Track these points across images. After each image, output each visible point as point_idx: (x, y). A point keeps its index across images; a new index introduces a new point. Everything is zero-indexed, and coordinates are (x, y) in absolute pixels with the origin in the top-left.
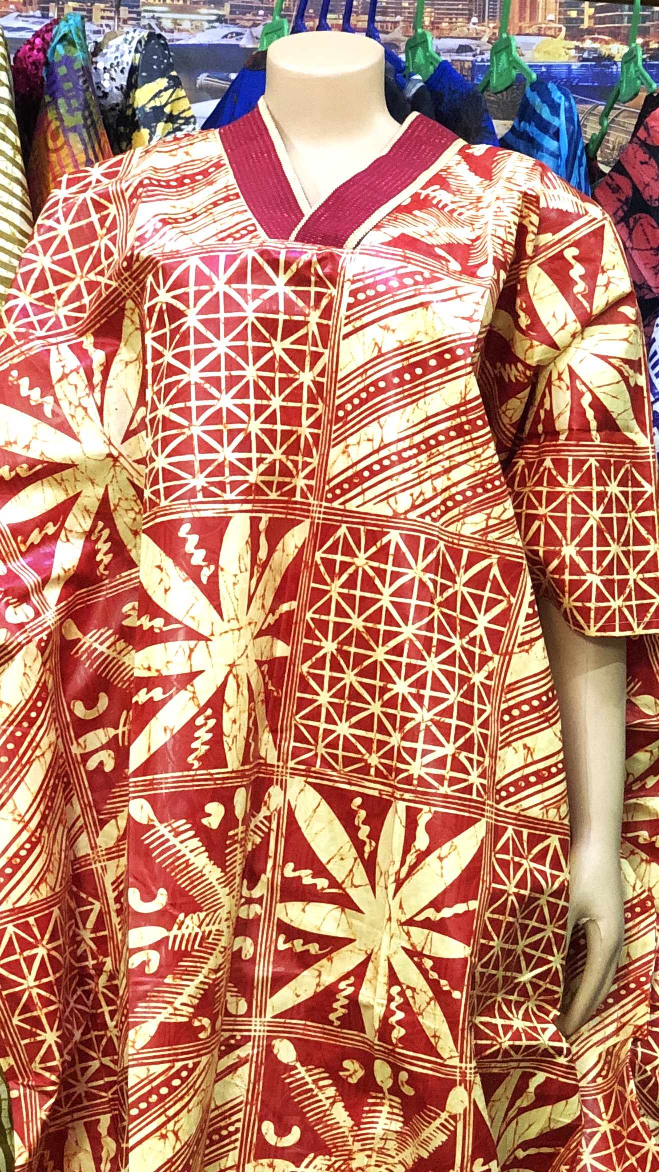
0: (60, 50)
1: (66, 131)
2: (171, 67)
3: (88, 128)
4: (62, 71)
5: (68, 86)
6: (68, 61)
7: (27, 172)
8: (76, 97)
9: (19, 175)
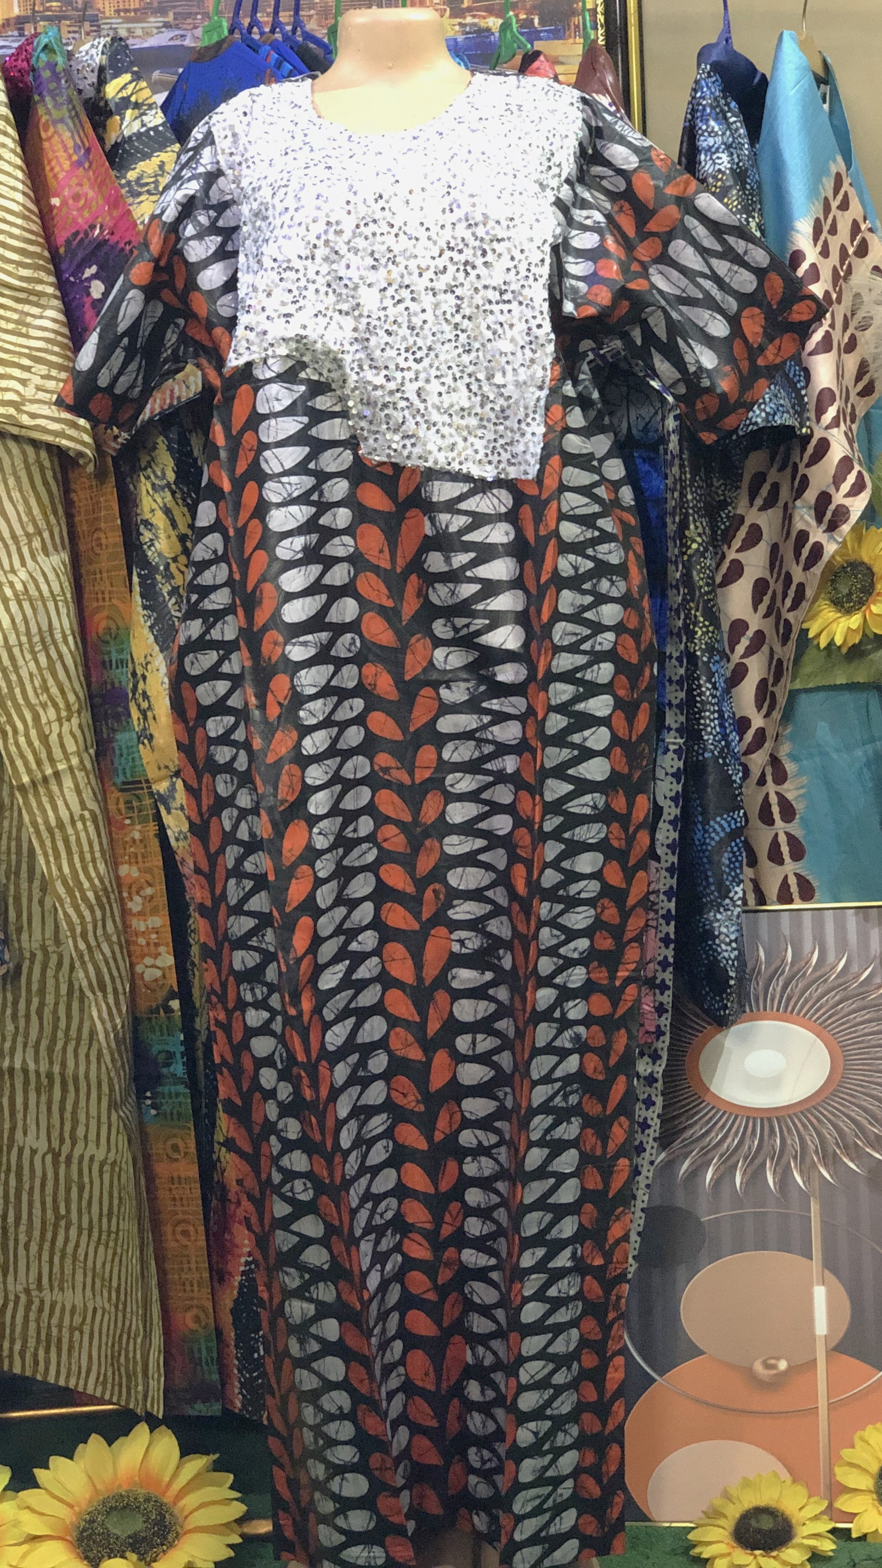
0: (43, 57)
1: (55, 122)
2: (132, 63)
3: (72, 118)
4: (46, 74)
5: (52, 86)
6: (51, 66)
7: (26, 161)
8: (60, 94)
9: (19, 162)
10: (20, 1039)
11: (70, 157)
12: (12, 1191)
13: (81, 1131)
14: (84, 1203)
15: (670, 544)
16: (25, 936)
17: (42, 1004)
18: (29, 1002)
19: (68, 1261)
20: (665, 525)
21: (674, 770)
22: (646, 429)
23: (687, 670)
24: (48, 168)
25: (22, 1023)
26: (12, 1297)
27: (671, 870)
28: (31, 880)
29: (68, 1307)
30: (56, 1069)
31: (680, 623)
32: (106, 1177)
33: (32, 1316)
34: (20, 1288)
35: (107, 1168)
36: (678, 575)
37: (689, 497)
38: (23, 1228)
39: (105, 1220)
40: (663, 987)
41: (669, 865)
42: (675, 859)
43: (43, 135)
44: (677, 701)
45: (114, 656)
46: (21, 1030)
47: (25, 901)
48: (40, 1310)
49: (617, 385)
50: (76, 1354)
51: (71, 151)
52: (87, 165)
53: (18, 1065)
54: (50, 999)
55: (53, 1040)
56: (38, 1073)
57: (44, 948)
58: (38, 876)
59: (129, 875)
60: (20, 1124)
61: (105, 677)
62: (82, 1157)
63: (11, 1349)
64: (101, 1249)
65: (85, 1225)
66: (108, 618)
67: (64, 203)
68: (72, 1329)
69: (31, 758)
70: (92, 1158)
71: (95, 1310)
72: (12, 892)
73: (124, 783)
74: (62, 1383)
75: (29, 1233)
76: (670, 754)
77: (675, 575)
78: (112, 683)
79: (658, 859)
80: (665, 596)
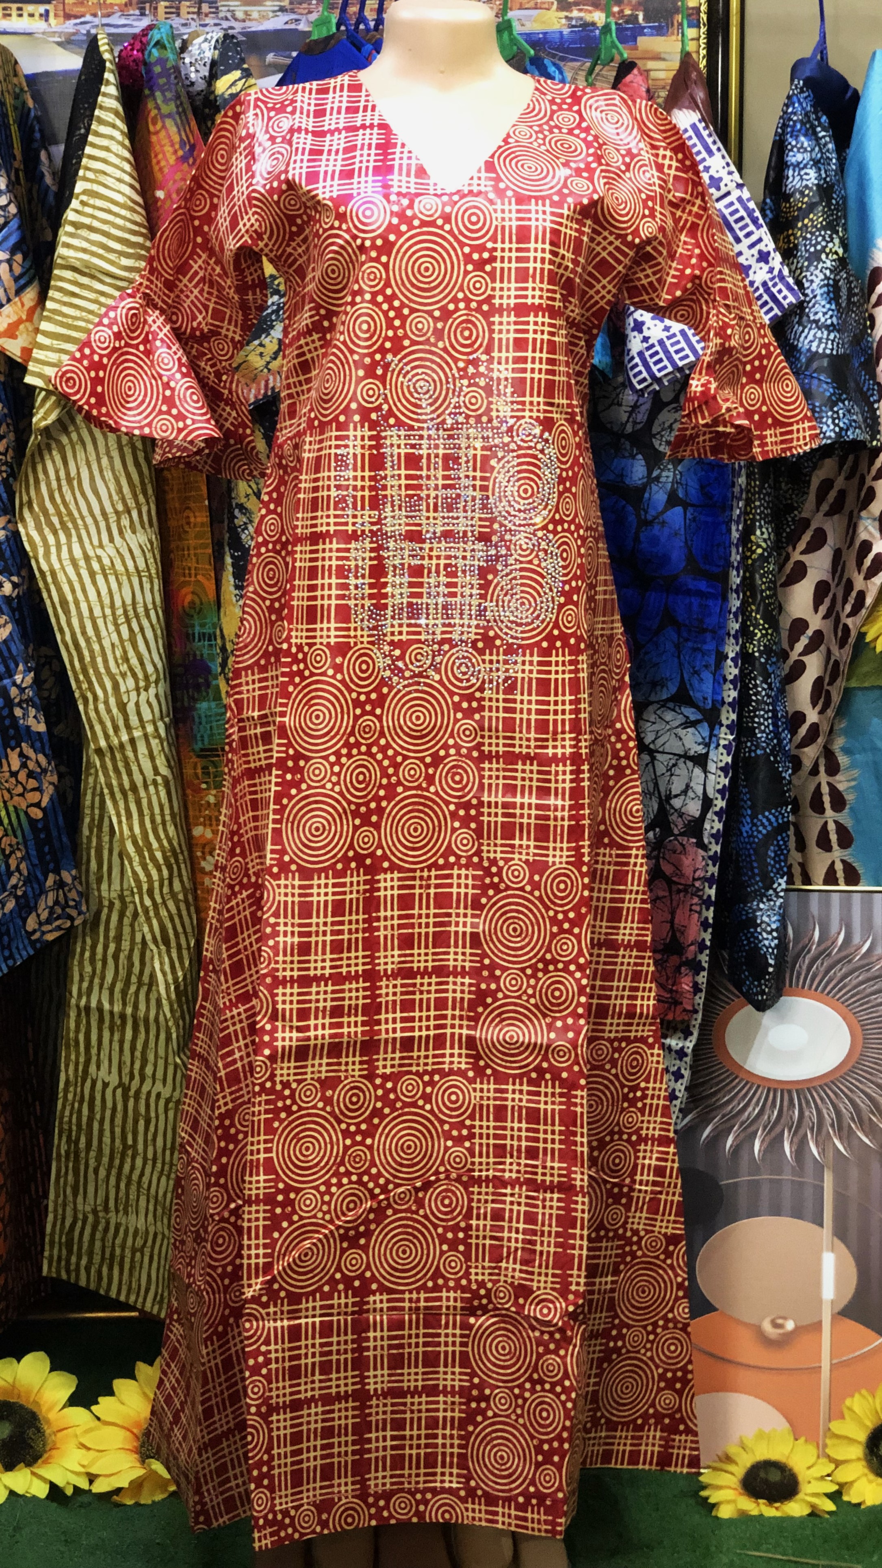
0: (155, 53)
1: (163, 117)
2: (243, 61)
3: (179, 113)
4: (157, 69)
5: (162, 81)
6: (162, 61)
7: (134, 151)
8: (169, 90)
9: (127, 155)
10: (97, 981)
11: (175, 152)
12: (84, 1119)
13: (149, 1070)
14: (150, 1137)
15: (734, 550)
16: (104, 886)
17: (118, 950)
18: (106, 947)
19: (133, 1188)
20: (729, 531)
21: (724, 764)
23: (742, 670)
24: (154, 161)
25: (99, 965)
26: (81, 1216)
27: (714, 858)
29: (131, 1230)
30: (129, 1010)
31: (738, 625)
32: (171, 1114)
33: (98, 1235)
34: (88, 1208)
35: (171, 1105)
36: (738, 581)
37: (757, 503)
38: (93, 1154)
39: (168, 1152)
40: (699, 968)
41: (712, 853)
42: (718, 848)
43: (152, 128)
44: (731, 700)
45: (197, 629)
46: (98, 972)
47: (106, 853)
48: (106, 1230)
50: (136, 1274)
51: (177, 146)
52: (191, 161)
53: (94, 1004)
54: (126, 945)
55: (127, 983)
56: (112, 1013)
57: (121, 897)
59: (202, 836)
60: (94, 1059)
61: (188, 649)
62: (149, 1093)
63: (78, 1265)
64: (164, 1179)
65: (150, 1155)
66: (193, 593)
67: (168, 196)
68: (134, 1251)
69: (109, 724)
70: (158, 1095)
71: (155, 1235)
72: (94, 844)
73: (202, 750)
74: (122, 1298)
75: (98, 1159)
76: (721, 749)
77: (735, 580)
78: (195, 655)
79: (705, 848)
80: (725, 599)
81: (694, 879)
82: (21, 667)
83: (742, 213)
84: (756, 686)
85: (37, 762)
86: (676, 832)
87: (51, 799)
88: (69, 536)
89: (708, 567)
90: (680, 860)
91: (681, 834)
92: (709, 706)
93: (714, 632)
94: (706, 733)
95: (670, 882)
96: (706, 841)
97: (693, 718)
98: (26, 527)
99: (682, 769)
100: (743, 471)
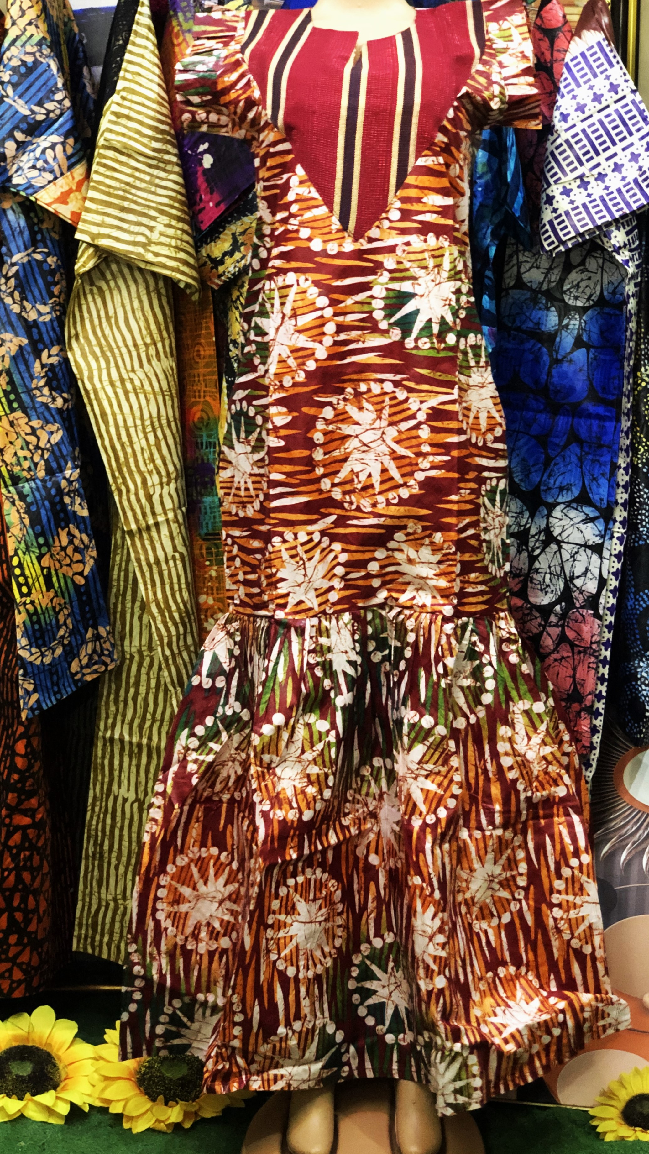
7: (161, 60)
9: (157, 61)
10: (119, 717)
12: (108, 828)
15: (625, 382)
16: (127, 642)
17: (137, 693)
18: (127, 691)
20: (622, 367)
21: (616, 552)
22: (614, 293)
23: (631, 477)
25: (121, 705)
26: (104, 904)
27: (609, 627)
28: (134, 601)
30: (145, 741)
31: (628, 442)
33: (118, 918)
34: (110, 897)
36: (629, 406)
37: (643, 346)
38: (114, 855)
40: (597, 714)
41: (607, 623)
42: (612, 619)
43: (175, 41)
44: (622, 501)
45: (205, 439)
46: (121, 710)
47: (128, 617)
48: (124, 914)
49: (595, 257)
53: (117, 736)
54: (143, 689)
55: (144, 719)
56: (131, 743)
57: (140, 652)
58: (139, 598)
59: (206, 601)
60: (116, 779)
61: (197, 455)
66: (202, 410)
69: (139, 511)
72: (119, 609)
73: (207, 534)
75: (119, 859)
76: (615, 540)
77: (626, 405)
78: (203, 459)
79: (600, 618)
80: (619, 421)
81: (592, 643)
82: (70, 465)
83: (635, 112)
84: (639, 490)
85: (81, 540)
86: (578, 605)
87: (91, 569)
88: (108, 362)
89: (605, 396)
90: (580, 627)
91: (582, 607)
92: (604, 506)
93: (609, 447)
94: (602, 528)
95: (572, 645)
96: (601, 612)
97: (591, 515)
98: (74, 355)
99: (583, 556)
100: (634, 318)
